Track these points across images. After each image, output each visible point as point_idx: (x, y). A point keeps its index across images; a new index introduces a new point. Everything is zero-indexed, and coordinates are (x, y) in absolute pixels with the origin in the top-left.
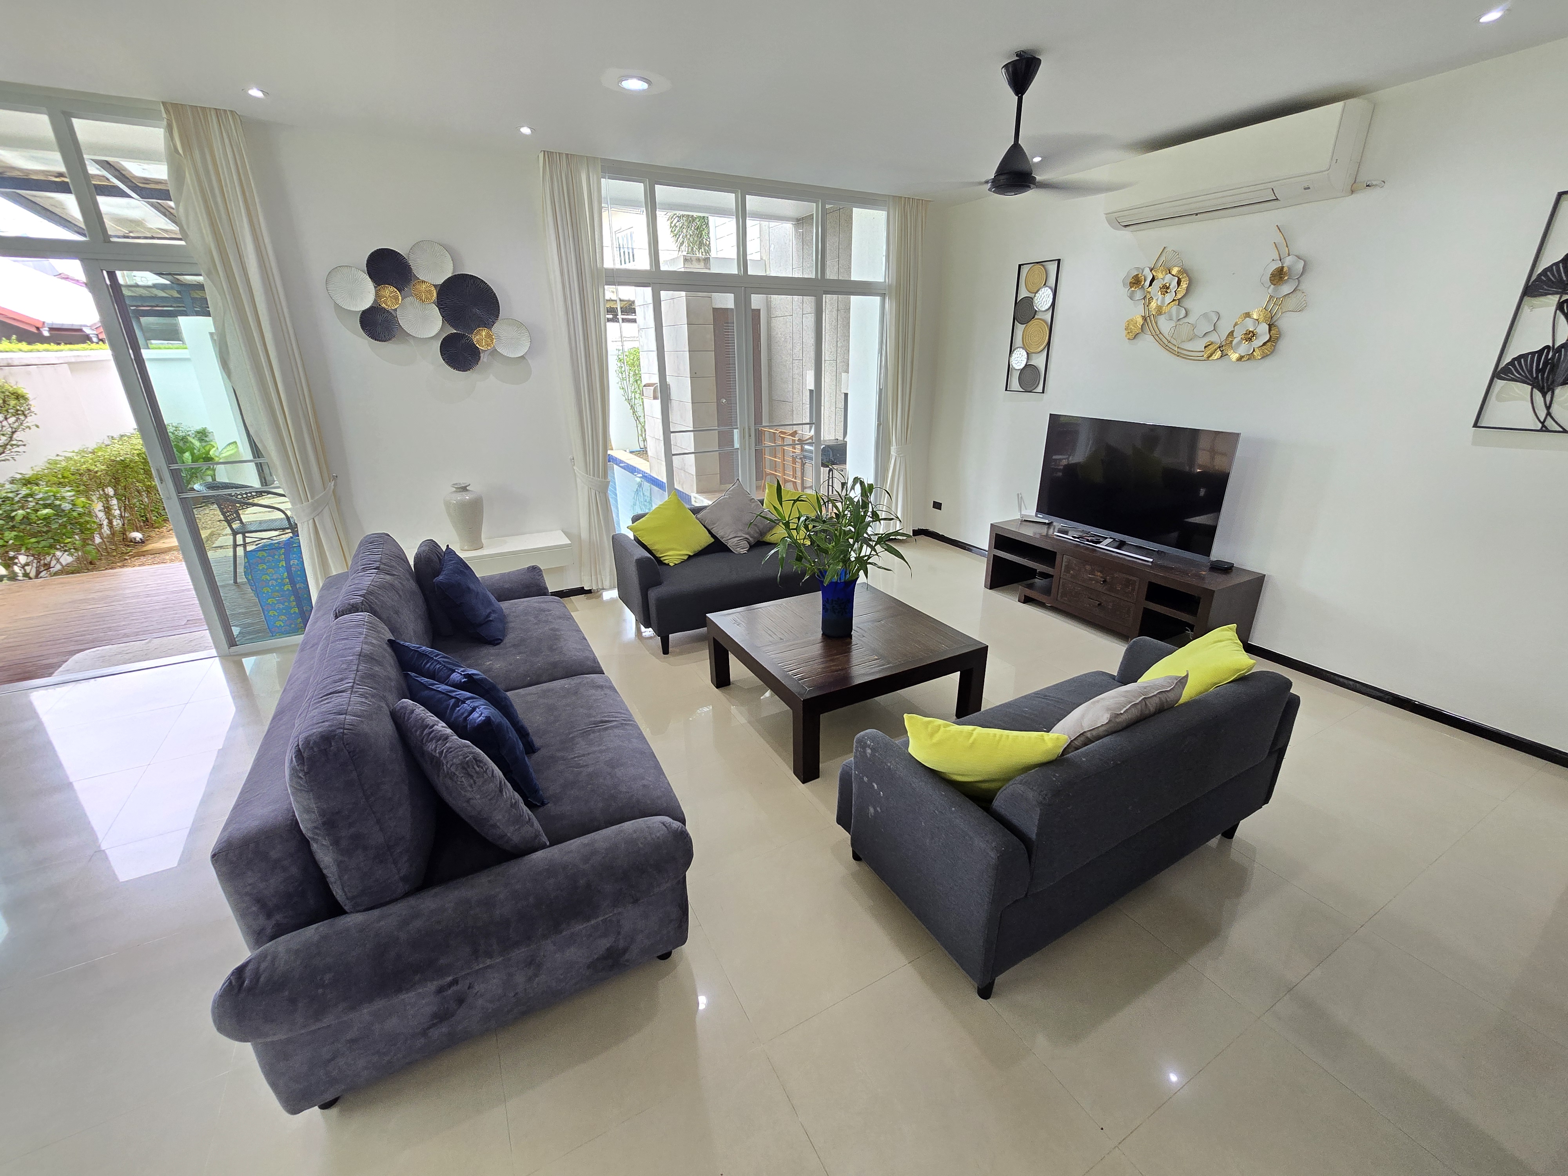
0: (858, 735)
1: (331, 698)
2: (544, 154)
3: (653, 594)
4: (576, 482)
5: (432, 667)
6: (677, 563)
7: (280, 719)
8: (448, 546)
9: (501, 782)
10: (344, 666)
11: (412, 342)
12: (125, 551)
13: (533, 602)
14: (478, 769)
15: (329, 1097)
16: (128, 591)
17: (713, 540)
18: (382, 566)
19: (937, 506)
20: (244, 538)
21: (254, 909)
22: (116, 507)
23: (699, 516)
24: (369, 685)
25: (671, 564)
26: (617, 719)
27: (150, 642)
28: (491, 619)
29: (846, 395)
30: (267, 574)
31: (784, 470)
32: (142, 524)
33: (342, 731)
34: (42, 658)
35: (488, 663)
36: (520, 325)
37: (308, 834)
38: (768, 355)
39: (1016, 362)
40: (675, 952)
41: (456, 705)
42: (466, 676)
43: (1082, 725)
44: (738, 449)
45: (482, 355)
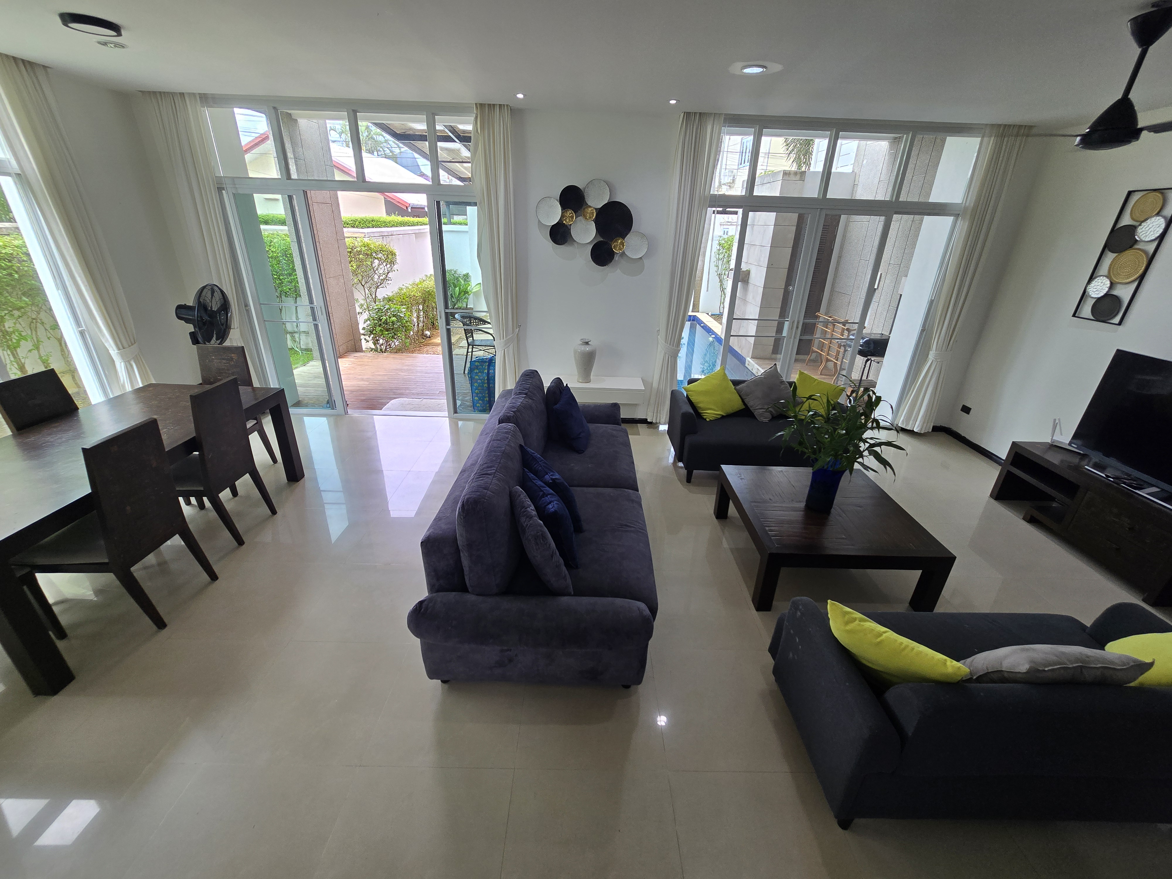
0: (795, 598)
1: (484, 477)
2: (684, 114)
3: (688, 440)
4: (657, 346)
5: (537, 467)
6: (712, 419)
7: (463, 475)
8: (567, 384)
9: (553, 552)
10: (494, 458)
11: (576, 245)
12: (421, 342)
13: (609, 428)
14: (542, 542)
15: (446, 679)
16: (418, 368)
17: (744, 407)
18: (529, 393)
19: (966, 410)
20: (472, 348)
21: (433, 574)
22: (422, 316)
23: (738, 387)
24: (503, 474)
25: (708, 420)
26: (635, 526)
27: (422, 400)
28: (580, 436)
29: (901, 295)
30: (478, 376)
31: (829, 351)
32: (431, 326)
33: (483, 500)
34: (379, 398)
35: (572, 465)
36: (643, 235)
37: (460, 548)
38: (839, 254)
39: (1095, 290)
40: (633, 687)
41: (543, 496)
42: (552, 479)
43: (1001, 664)
44: (785, 337)
45: (615, 255)
